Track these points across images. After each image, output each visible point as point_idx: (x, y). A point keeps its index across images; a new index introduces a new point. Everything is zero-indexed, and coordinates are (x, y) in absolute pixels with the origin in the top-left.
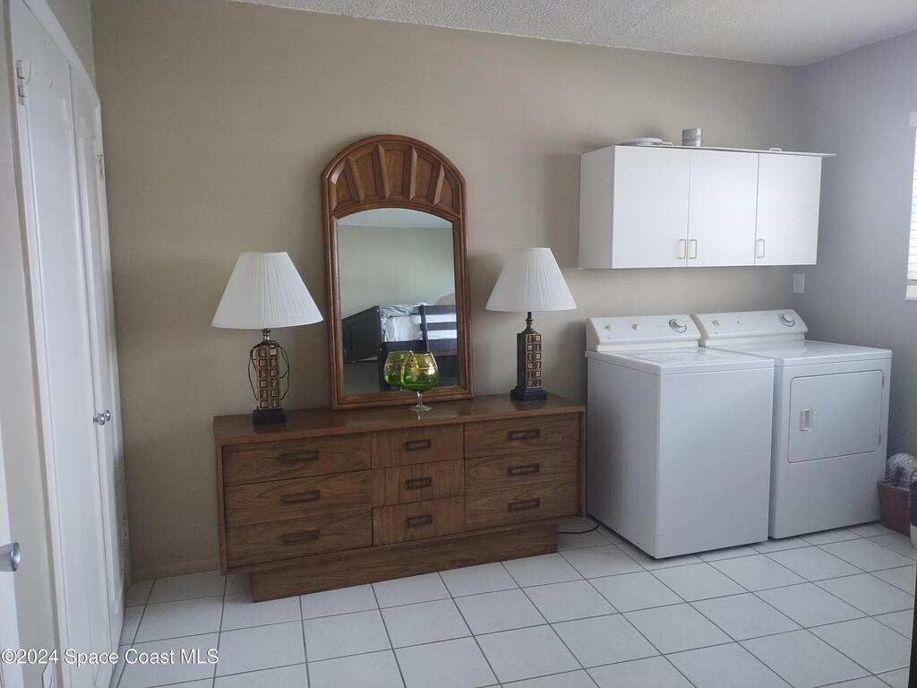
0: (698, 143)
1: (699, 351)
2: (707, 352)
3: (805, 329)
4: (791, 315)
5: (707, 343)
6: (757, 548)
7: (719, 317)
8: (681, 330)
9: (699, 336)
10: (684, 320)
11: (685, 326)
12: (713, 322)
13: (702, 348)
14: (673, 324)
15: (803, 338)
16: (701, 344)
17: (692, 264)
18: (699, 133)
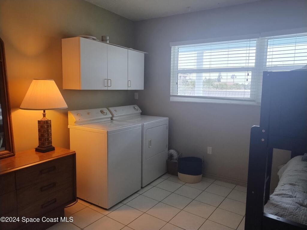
0: (108, 42)
1: (111, 122)
2: (114, 122)
3: (141, 111)
4: (137, 107)
5: (114, 118)
6: (138, 193)
7: (117, 108)
8: (105, 114)
9: (111, 116)
10: (105, 110)
11: (106, 113)
12: (115, 110)
13: (112, 121)
14: (102, 112)
15: (140, 114)
16: (112, 119)
17: (109, 89)
18: (108, 38)
